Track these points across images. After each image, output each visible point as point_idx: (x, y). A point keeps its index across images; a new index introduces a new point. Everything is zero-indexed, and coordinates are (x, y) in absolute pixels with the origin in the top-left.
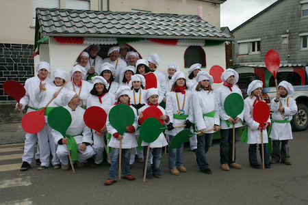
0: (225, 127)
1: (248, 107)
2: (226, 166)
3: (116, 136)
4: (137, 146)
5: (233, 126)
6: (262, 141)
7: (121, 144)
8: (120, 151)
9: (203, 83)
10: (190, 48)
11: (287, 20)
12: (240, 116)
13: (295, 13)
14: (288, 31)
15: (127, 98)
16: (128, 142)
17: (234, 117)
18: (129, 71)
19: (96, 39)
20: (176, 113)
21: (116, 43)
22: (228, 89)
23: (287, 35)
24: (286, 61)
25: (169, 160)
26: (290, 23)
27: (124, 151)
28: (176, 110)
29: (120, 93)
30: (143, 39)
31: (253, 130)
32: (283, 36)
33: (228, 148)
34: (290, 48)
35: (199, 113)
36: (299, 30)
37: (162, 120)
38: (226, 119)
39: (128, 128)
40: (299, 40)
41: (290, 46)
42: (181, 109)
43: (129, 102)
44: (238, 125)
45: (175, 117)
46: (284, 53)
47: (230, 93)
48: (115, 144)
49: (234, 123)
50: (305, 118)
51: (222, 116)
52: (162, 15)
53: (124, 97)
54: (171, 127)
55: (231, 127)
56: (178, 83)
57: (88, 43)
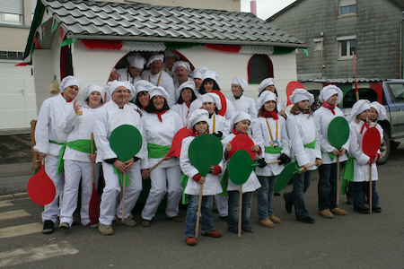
0: (327, 161)
1: (355, 135)
2: (327, 212)
3: (196, 179)
4: (221, 191)
5: (338, 160)
6: (370, 178)
7: (201, 189)
8: (200, 198)
9: (302, 105)
10: (255, 56)
11: (321, 19)
12: (346, 146)
13: (331, 10)
14: (322, 34)
15: (206, 126)
16: (212, 187)
17: (339, 148)
18: (187, 88)
19: (138, 43)
20: (268, 145)
21: (163, 50)
22: (330, 111)
23: (321, 40)
24: (321, 74)
25: (259, 209)
26: (324, 23)
27: (205, 198)
28: (268, 142)
29: (196, 119)
30: (198, 44)
31: (361, 165)
32: (315, 40)
33: (329, 189)
34: (325, 56)
35: (299, 143)
36: (337, 33)
37: (254, 152)
38: (330, 151)
39: (213, 167)
40: (336, 45)
41: (326, 54)
42: (274, 139)
43: (208, 130)
44: (343, 158)
45: (268, 150)
46: (317, 63)
47: (333, 117)
48: (195, 190)
49: (338, 156)
50: (384, 147)
51: (323, 147)
52: (209, 12)
53: (202, 125)
54: (262, 164)
55: (335, 161)
56: (266, 108)
57: (127, 48)
